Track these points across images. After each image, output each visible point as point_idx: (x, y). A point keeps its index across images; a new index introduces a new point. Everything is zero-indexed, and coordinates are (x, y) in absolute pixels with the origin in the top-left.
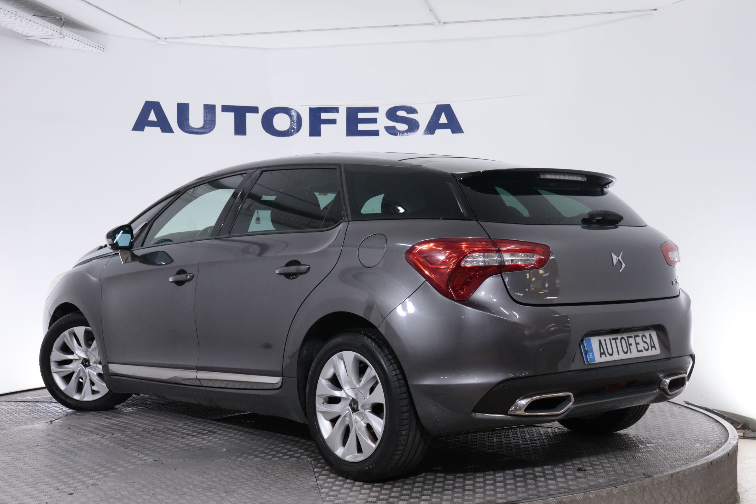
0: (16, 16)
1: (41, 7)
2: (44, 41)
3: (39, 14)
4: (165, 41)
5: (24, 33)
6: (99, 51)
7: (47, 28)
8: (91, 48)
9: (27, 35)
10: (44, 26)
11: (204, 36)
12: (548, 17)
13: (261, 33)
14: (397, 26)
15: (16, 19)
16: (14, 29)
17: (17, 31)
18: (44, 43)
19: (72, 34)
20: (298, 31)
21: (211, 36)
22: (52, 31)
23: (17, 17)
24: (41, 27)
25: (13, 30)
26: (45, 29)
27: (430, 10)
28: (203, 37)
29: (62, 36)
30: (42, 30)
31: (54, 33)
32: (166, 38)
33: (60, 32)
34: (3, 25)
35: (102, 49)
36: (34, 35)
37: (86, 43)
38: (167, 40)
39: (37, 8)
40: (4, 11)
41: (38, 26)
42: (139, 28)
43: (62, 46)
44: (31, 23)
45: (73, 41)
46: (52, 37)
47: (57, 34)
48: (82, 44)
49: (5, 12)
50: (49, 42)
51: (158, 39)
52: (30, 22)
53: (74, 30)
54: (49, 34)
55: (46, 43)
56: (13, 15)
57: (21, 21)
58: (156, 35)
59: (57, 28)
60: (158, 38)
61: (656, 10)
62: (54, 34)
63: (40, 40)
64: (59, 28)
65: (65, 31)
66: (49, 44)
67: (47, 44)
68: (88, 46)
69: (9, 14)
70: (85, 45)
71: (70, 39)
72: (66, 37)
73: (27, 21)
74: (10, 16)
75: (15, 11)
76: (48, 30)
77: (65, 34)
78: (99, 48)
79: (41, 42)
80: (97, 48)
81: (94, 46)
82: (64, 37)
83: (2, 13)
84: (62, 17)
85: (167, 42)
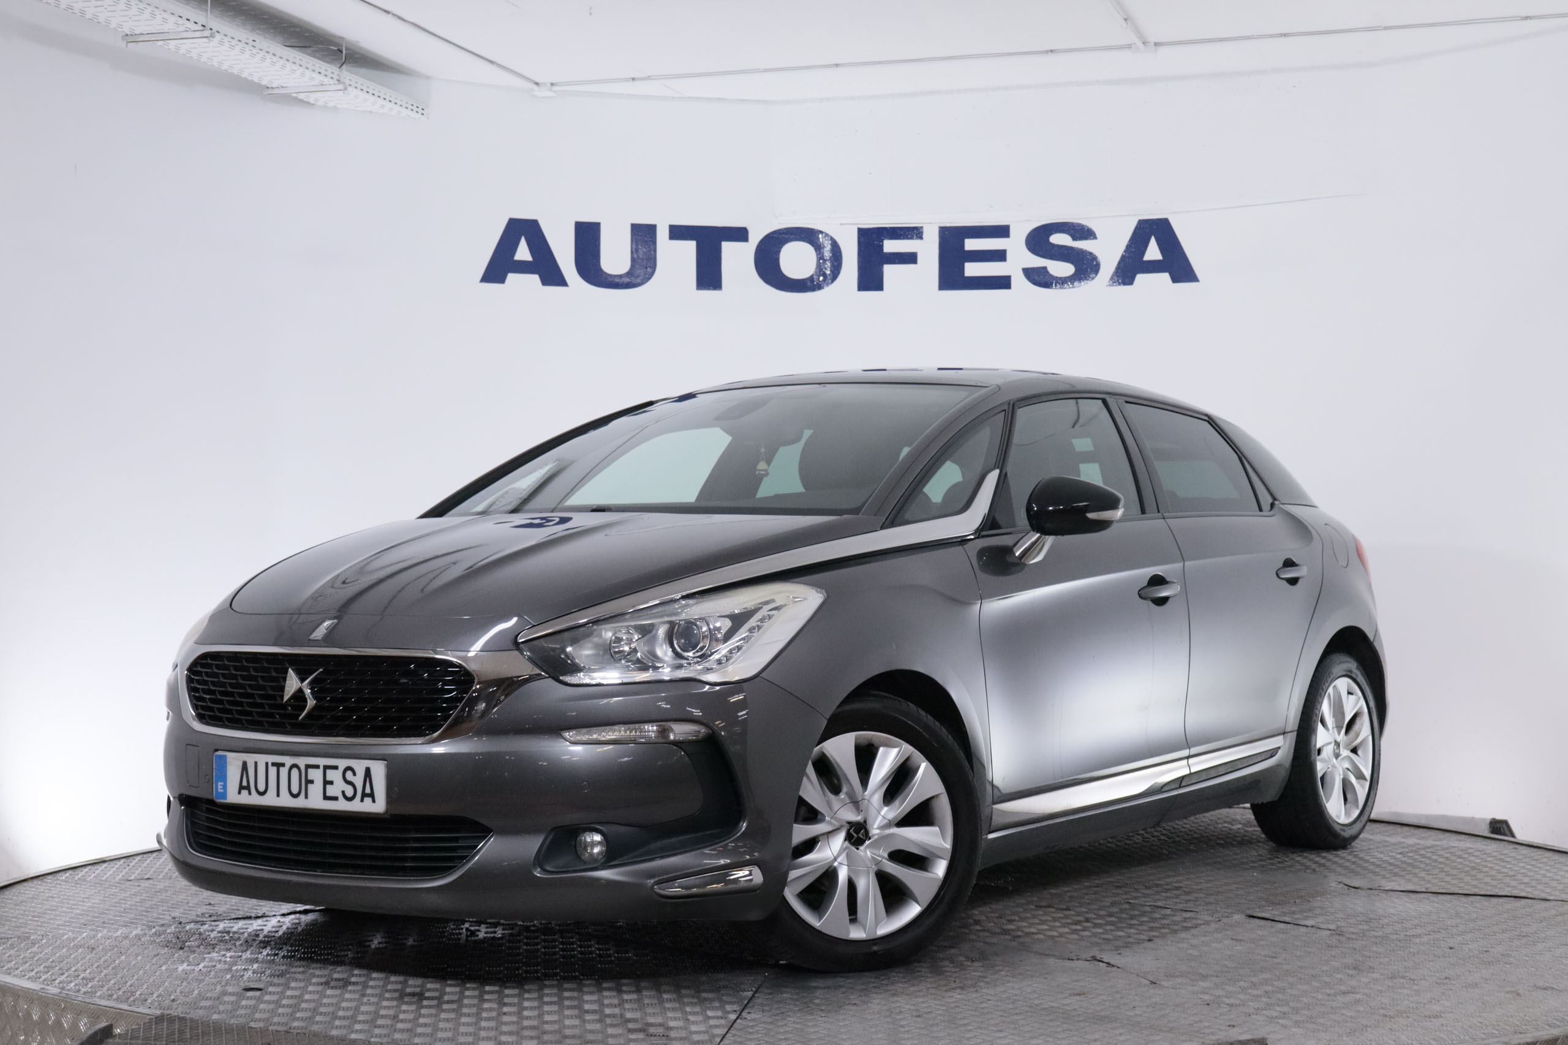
0: (252, 48)
1: (299, 26)
2: (301, 96)
3: (295, 42)
4: (550, 90)
5: (264, 83)
6: (413, 114)
7: (314, 71)
8: (397, 108)
9: (269, 86)
10: (307, 68)
11: (633, 79)
13: (757, 71)
14: (1051, 51)
15: (253, 55)
16: (245, 75)
17: (250, 78)
18: (302, 101)
19: (361, 80)
20: (837, 65)
21: (649, 78)
22: (321, 77)
23: (255, 51)
24: (301, 70)
25: (243, 76)
26: (308, 73)
27: (1126, 20)
28: (631, 82)
29: (341, 87)
30: (303, 75)
31: (326, 81)
32: (552, 84)
33: (338, 78)
34: (225, 67)
35: (419, 110)
36: (284, 85)
37: (388, 98)
38: (555, 88)
39: (292, 29)
40: (231, 40)
41: (295, 67)
42: (499, 65)
43: (338, 106)
44: (282, 62)
45: (363, 95)
46: (321, 89)
47: (332, 82)
48: (380, 101)
49: (234, 42)
50: (312, 98)
51: (535, 87)
52: (280, 60)
53: (366, 72)
54: (315, 82)
55: (306, 100)
56: (247, 48)
57: (263, 59)
58: (532, 78)
59: (331, 69)
60: (537, 84)
62: (326, 83)
63: (294, 95)
64: (336, 70)
65: (348, 74)
66: (312, 102)
67: (308, 103)
68: (392, 105)
69: (241, 45)
70: (386, 103)
71: (357, 92)
72: (349, 89)
73: (275, 59)
74: (243, 51)
75: (251, 38)
76: (316, 75)
77: (347, 82)
78: (414, 108)
79: (296, 98)
80: (410, 107)
81: (405, 105)
82: (346, 89)
83: (227, 44)
84: (342, 46)
85: (555, 92)
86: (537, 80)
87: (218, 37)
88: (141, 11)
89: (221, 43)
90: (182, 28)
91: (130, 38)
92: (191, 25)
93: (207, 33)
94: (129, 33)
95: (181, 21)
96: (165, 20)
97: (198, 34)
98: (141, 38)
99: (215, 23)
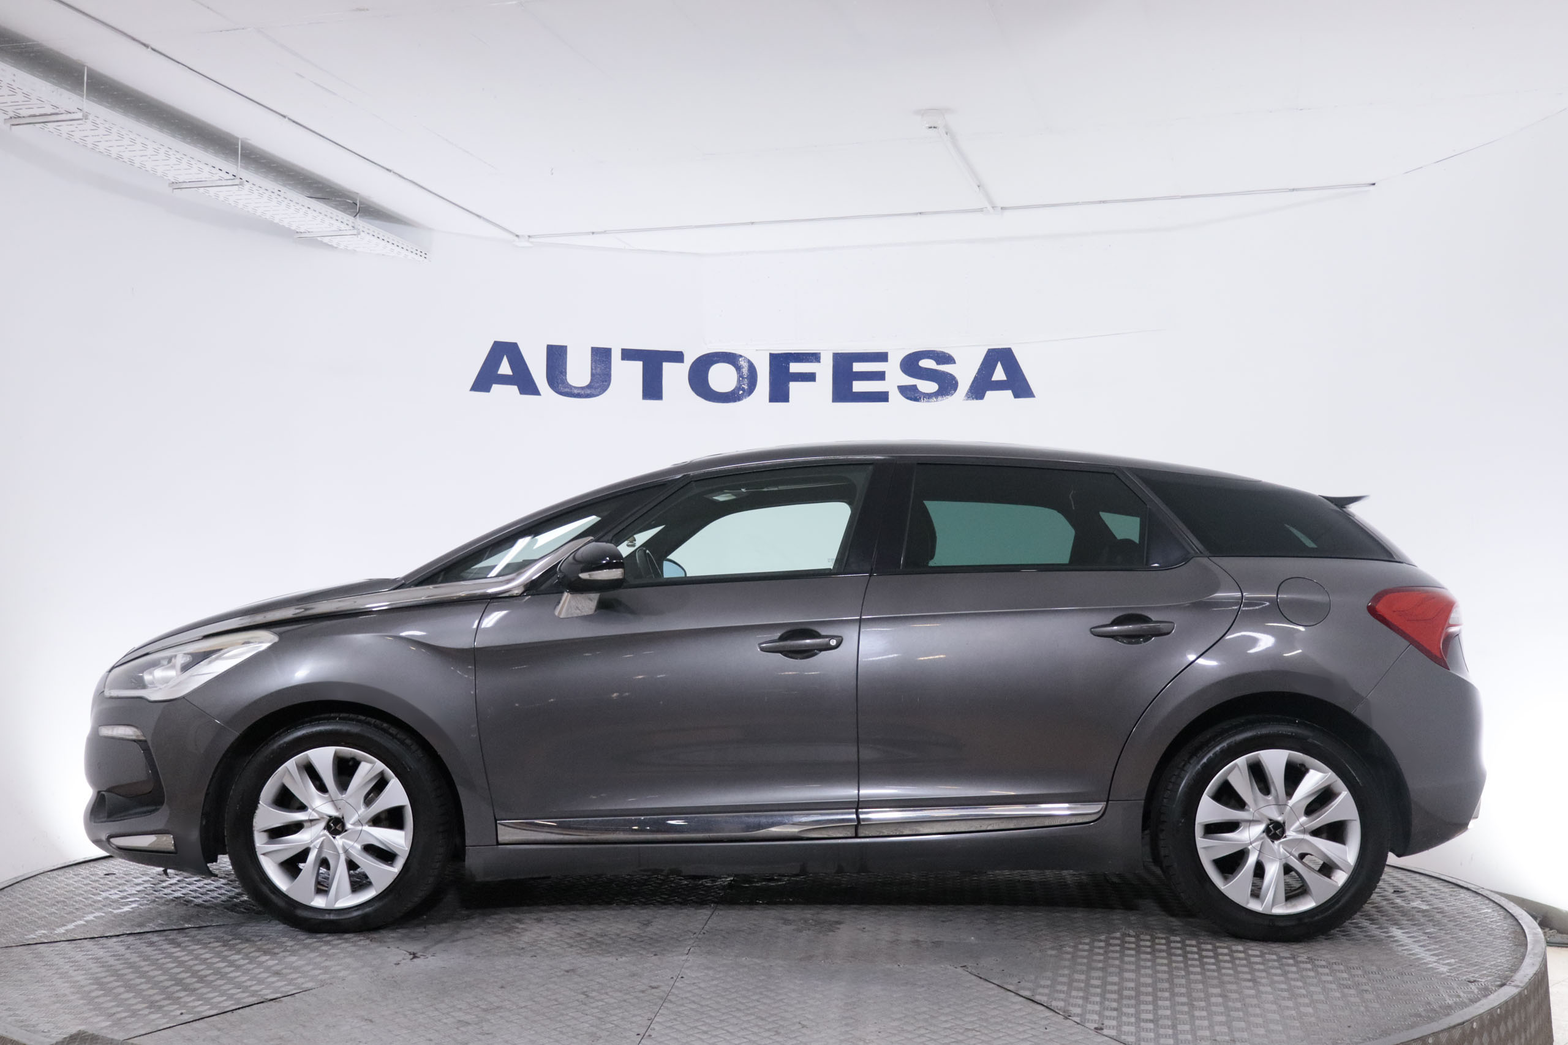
0: (278, 197)
1: (320, 183)
2: (326, 240)
3: (319, 195)
4: (529, 241)
5: (293, 228)
6: (417, 257)
7: (331, 218)
8: (404, 252)
9: (298, 231)
10: (326, 215)
11: (593, 233)
13: (689, 227)
15: (279, 203)
17: (281, 224)
18: (326, 245)
19: (372, 228)
20: (753, 223)
21: (605, 232)
22: (339, 224)
23: (280, 199)
24: (321, 216)
25: (275, 221)
26: (327, 220)
27: (978, 187)
28: (591, 235)
29: (355, 232)
30: (323, 221)
31: (343, 226)
32: (529, 236)
33: (353, 225)
34: (259, 213)
35: (423, 254)
36: (310, 230)
37: (396, 244)
38: (531, 240)
39: (316, 185)
41: (315, 214)
42: (484, 219)
44: (304, 209)
45: (375, 240)
46: (339, 234)
47: (347, 228)
48: (389, 246)
50: (334, 241)
51: (516, 238)
52: (302, 207)
53: (377, 222)
54: (335, 228)
55: (330, 243)
56: (274, 196)
57: (288, 206)
58: (513, 231)
59: (348, 218)
60: (517, 236)
61: (1374, 184)
62: (343, 228)
63: (319, 239)
64: (351, 219)
65: (360, 223)
66: (335, 245)
67: (332, 246)
68: (399, 249)
69: (268, 193)
70: (394, 247)
71: (370, 237)
72: (362, 233)
73: (298, 207)
74: (270, 198)
75: (278, 189)
76: (334, 222)
77: (361, 229)
78: (418, 252)
79: (321, 242)
80: (415, 252)
81: (410, 250)
82: (360, 233)
83: (257, 192)
84: (356, 200)
85: (532, 242)
86: (518, 234)
87: (247, 186)
88: (179, 160)
89: (252, 191)
90: (216, 177)
91: (176, 185)
92: (223, 174)
93: (237, 181)
94: (173, 181)
95: (214, 171)
96: (200, 169)
97: (230, 182)
98: (184, 185)
99: (245, 174)
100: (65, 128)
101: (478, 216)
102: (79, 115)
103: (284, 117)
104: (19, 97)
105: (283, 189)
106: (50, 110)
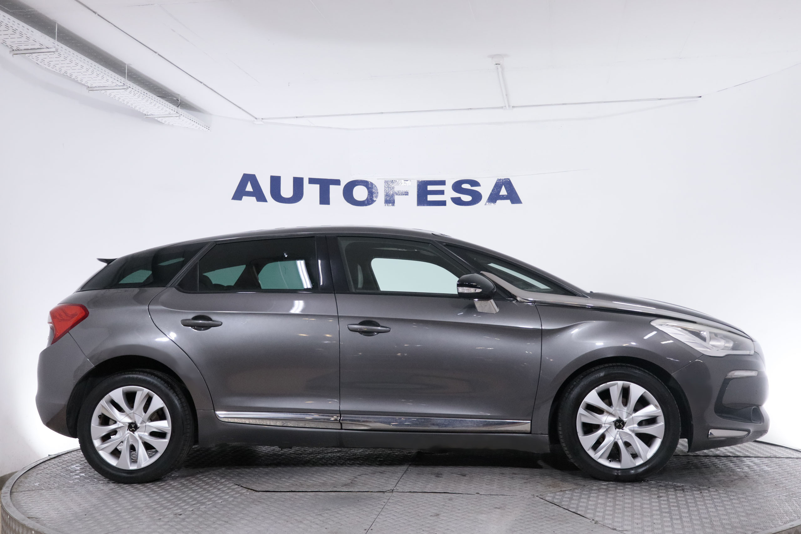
0: (143, 96)
1: (161, 89)
2: (159, 119)
4: (262, 121)
5: (144, 113)
6: (205, 129)
7: (167, 107)
8: (199, 126)
9: (146, 114)
10: (164, 106)
11: (297, 117)
12: (605, 102)
13: (349, 115)
14: (470, 109)
15: (143, 99)
16: (137, 108)
17: (139, 110)
18: (159, 122)
19: (185, 113)
20: (382, 113)
21: (303, 117)
22: (170, 111)
24: (162, 107)
26: (165, 108)
27: (506, 95)
28: (296, 118)
29: (178, 115)
30: (163, 109)
31: (172, 112)
32: (262, 119)
33: (177, 111)
34: (129, 104)
35: (208, 127)
36: (153, 114)
37: (196, 122)
38: (263, 120)
39: (158, 90)
41: (160, 105)
42: (242, 109)
43: (174, 124)
45: (187, 119)
46: (169, 116)
47: (174, 113)
48: (193, 123)
49: (136, 92)
50: (163, 120)
51: (255, 119)
52: (154, 102)
53: (185, 110)
54: (167, 113)
55: (161, 121)
56: (142, 95)
57: (147, 101)
58: (254, 116)
59: (174, 107)
60: (256, 118)
61: (701, 97)
62: (172, 113)
63: (156, 119)
64: (176, 108)
65: (180, 110)
66: (163, 122)
67: (161, 123)
68: (197, 124)
71: (185, 118)
73: (152, 101)
74: (139, 96)
75: (143, 91)
76: (168, 109)
77: (180, 113)
78: (206, 126)
80: (204, 126)
81: (202, 125)
82: (180, 116)
83: (133, 93)
84: (178, 98)
85: (263, 122)
86: (257, 117)
87: (130, 89)
88: (99, 75)
89: (130, 92)
90: (114, 84)
91: (90, 89)
92: (118, 83)
93: (125, 87)
94: (89, 86)
95: (114, 81)
96: (107, 80)
97: (121, 87)
98: (97, 89)
99: (129, 83)
100: (42, 56)
101: (239, 107)
102: (54, 50)
103: (156, 53)
104: (24, 39)
105: (146, 92)
106: (37, 46)
